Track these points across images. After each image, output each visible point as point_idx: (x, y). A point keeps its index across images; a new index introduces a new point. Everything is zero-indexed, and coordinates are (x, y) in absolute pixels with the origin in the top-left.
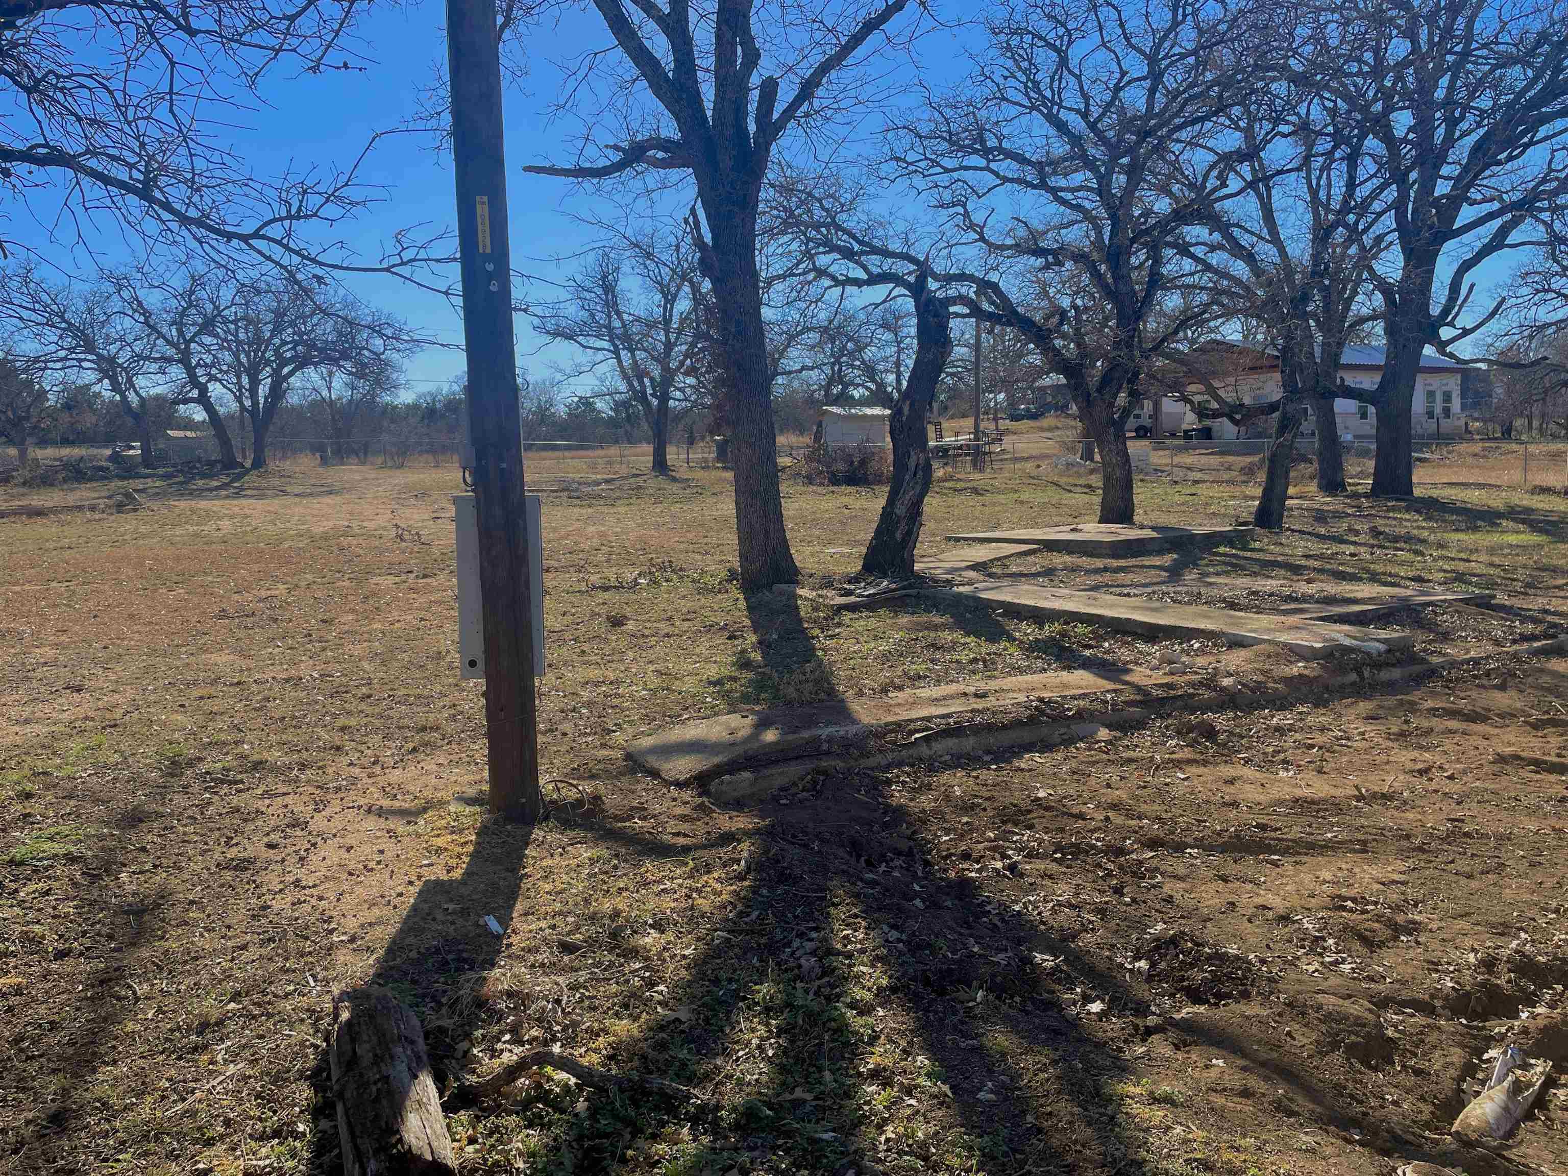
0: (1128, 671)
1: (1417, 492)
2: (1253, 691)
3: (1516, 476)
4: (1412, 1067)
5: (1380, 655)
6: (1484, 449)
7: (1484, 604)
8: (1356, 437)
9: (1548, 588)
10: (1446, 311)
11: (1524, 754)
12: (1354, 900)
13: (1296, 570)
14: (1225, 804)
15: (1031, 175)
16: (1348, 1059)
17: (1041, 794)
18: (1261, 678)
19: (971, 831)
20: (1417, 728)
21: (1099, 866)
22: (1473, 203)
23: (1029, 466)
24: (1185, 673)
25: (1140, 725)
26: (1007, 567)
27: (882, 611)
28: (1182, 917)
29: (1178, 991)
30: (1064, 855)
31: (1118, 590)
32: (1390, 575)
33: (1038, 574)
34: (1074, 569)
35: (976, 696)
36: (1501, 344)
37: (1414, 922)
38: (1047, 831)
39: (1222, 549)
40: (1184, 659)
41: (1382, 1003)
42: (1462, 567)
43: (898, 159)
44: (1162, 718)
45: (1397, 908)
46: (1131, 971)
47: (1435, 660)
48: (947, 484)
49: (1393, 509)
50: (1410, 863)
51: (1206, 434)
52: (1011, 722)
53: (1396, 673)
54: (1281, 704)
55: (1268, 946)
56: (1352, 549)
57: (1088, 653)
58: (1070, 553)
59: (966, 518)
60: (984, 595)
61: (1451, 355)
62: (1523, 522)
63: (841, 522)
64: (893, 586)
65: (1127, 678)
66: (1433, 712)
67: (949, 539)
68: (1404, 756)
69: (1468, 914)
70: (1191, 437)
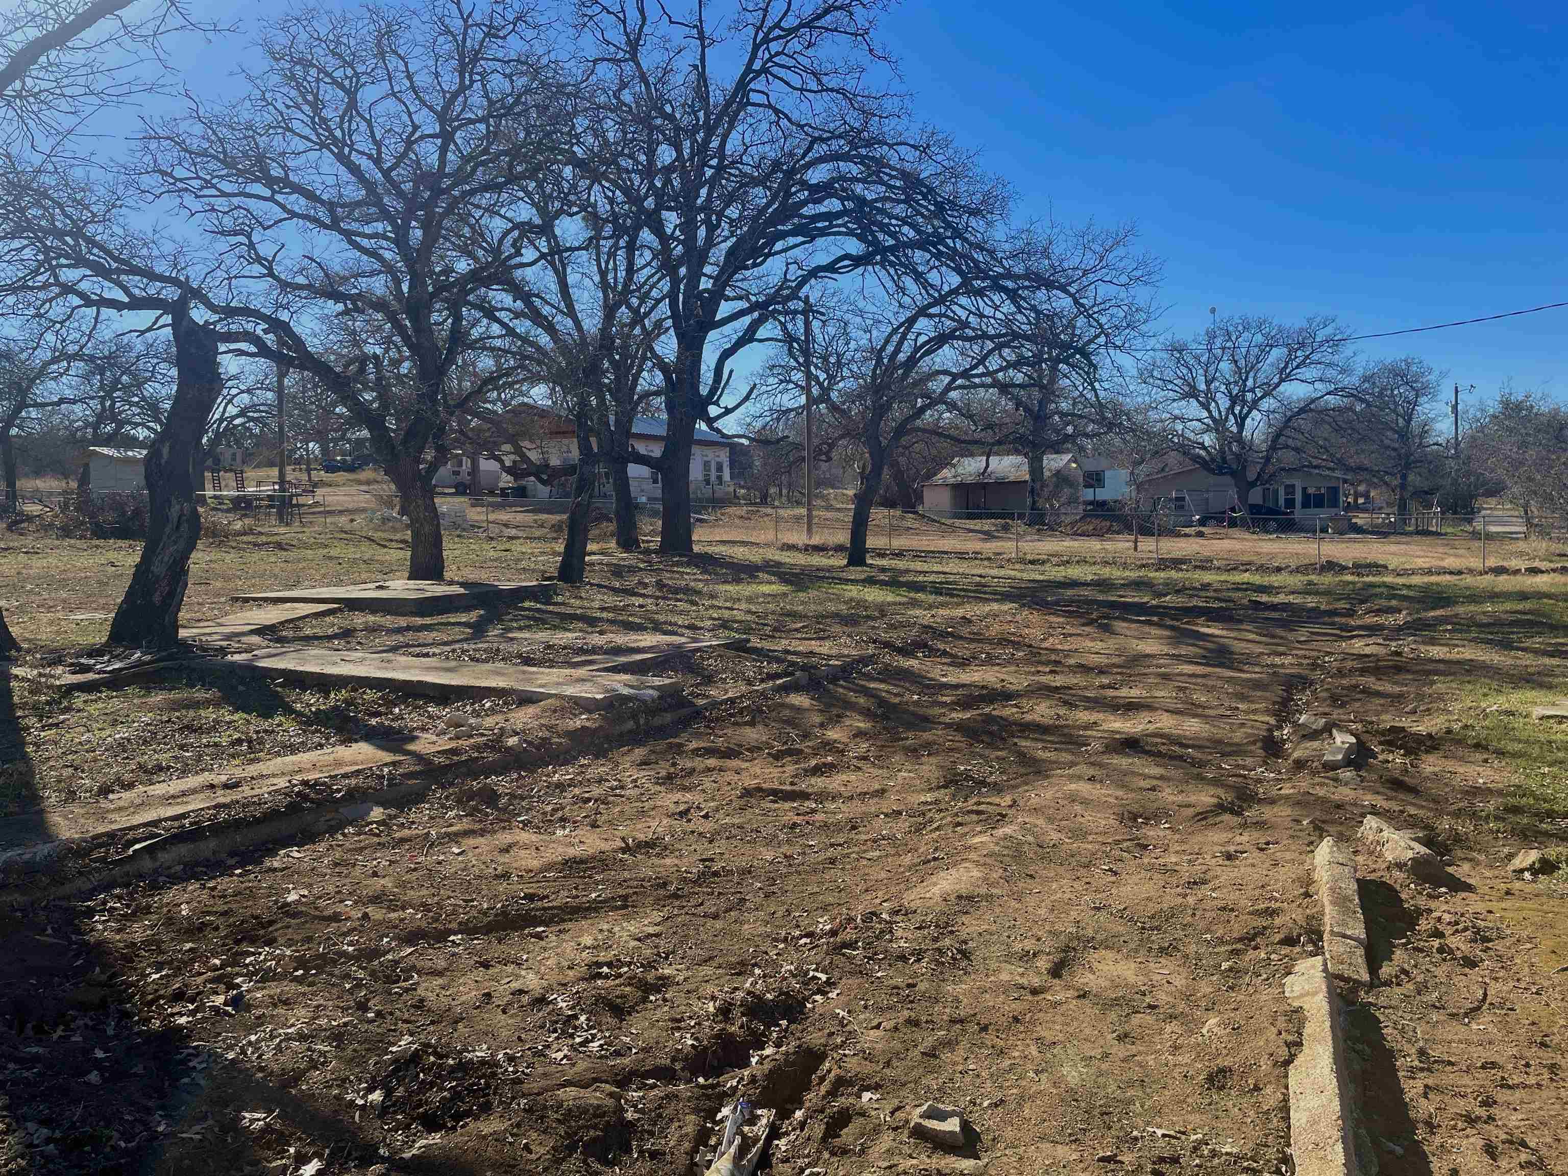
0: (414, 739)
1: (696, 549)
2: (538, 749)
3: (770, 536)
4: (648, 1151)
5: (653, 701)
6: (748, 512)
7: (740, 648)
8: (649, 499)
9: (790, 631)
10: (713, 390)
11: (764, 786)
12: (610, 965)
13: (591, 621)
14: (497, 877)
15: (322, 214)
16: (585, 1162)
17: (292, 897)
18: (547, 734)
19: (193, 960)
20: (682, 770)
21: (347, 976)
22: (728, 299)
23: (343, 520)
24: (471, 736)
25: (418, 798)
26: (301, 629)
27: (129, 690)
28: (433, 1022)
29: (414, 1120)
30: (307, 970)
31: (418, 650)
32: (671, 624)
33: (335, 636)
34: (373, 630)
35: (226, 786)
36: (758, 424)
37: (662, 978)
38: (290, 943)
39: (527, 604)
40: (472, 721)
41: (623, 1080)
42: (726, 614)
43: (164, 173)
44: (443, 787)
45: (649, 966)
46: (363, 1108)
47: (701, 702)
48: (245, 538)
49: (677, 564)
50: (665, 913)
51: (521, 492)
52: (265, 814)
53: (668, 717)
54: (562, 758)
55: (519, 1038)
56: (641, 601)
57: (373, 721)
58: (374, 612)
59: (262, 576)
60: (262, 664)
61: (718, 431)
62: (773, 574)
63: (100, 582)
64: (147, 658)
65: (411, 747)
66: (696, 752)
67: (237, 599)
68: (670, 799)
69: (711, 958)
70: (507, 495)
